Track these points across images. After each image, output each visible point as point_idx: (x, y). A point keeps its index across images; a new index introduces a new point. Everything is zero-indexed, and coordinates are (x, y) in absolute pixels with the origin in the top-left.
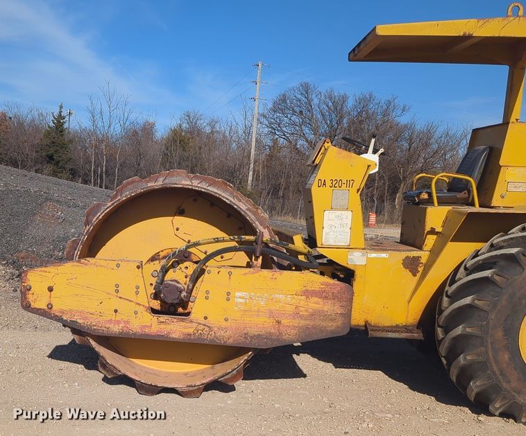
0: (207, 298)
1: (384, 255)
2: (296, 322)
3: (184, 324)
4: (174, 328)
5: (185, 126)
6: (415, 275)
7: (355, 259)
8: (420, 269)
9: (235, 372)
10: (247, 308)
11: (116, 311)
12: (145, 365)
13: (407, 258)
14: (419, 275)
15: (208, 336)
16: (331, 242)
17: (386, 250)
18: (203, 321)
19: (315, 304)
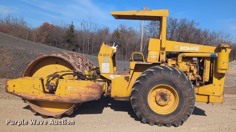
0: (60, 88)
1: (119, 76)
2: (85, 95)
3: (53, 96)
4: (51, 98)
5: (120, 29)
6: (128, 82)
7: (111, 77)
8: (129, 80)
9: (70, 111)
10: (71, 91)
11: (33, 92)
12: (46, 109)
13: (126, 77)
14: (129, 82)
15: (60, 100)
16: (104, 72)
17: (120, 74)
18: (59, 95)
19: (90, 90)
